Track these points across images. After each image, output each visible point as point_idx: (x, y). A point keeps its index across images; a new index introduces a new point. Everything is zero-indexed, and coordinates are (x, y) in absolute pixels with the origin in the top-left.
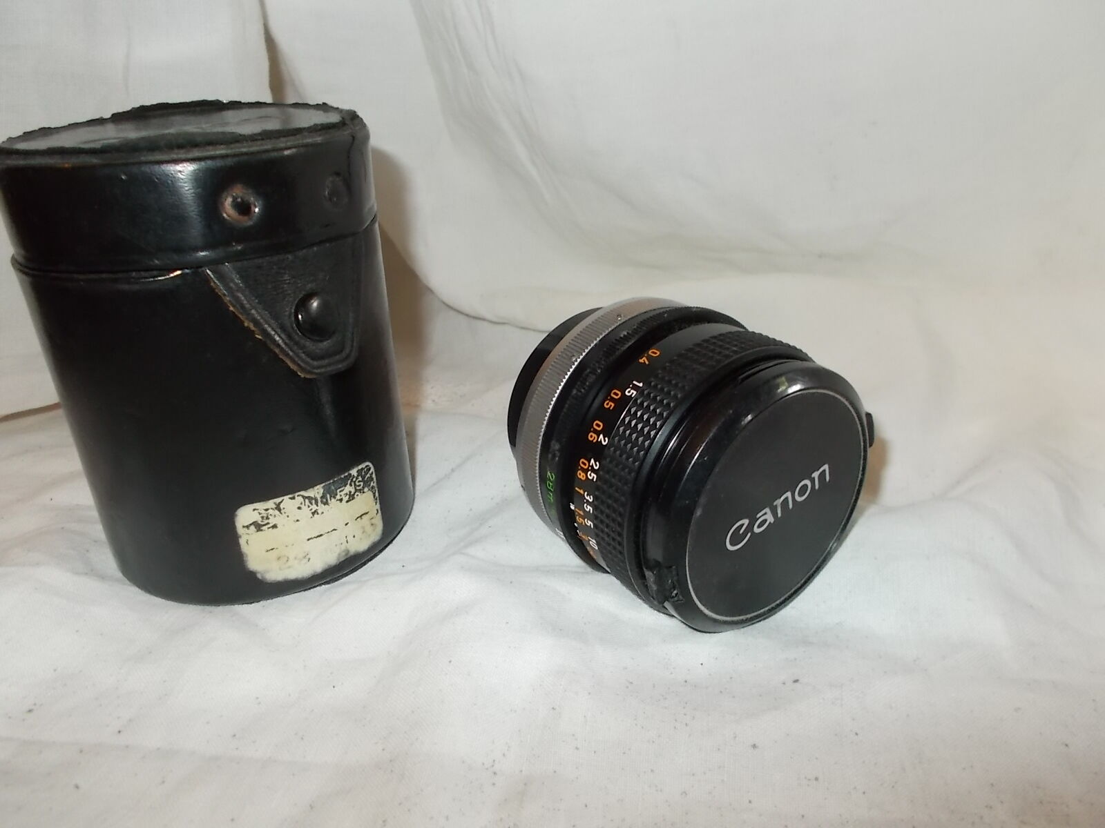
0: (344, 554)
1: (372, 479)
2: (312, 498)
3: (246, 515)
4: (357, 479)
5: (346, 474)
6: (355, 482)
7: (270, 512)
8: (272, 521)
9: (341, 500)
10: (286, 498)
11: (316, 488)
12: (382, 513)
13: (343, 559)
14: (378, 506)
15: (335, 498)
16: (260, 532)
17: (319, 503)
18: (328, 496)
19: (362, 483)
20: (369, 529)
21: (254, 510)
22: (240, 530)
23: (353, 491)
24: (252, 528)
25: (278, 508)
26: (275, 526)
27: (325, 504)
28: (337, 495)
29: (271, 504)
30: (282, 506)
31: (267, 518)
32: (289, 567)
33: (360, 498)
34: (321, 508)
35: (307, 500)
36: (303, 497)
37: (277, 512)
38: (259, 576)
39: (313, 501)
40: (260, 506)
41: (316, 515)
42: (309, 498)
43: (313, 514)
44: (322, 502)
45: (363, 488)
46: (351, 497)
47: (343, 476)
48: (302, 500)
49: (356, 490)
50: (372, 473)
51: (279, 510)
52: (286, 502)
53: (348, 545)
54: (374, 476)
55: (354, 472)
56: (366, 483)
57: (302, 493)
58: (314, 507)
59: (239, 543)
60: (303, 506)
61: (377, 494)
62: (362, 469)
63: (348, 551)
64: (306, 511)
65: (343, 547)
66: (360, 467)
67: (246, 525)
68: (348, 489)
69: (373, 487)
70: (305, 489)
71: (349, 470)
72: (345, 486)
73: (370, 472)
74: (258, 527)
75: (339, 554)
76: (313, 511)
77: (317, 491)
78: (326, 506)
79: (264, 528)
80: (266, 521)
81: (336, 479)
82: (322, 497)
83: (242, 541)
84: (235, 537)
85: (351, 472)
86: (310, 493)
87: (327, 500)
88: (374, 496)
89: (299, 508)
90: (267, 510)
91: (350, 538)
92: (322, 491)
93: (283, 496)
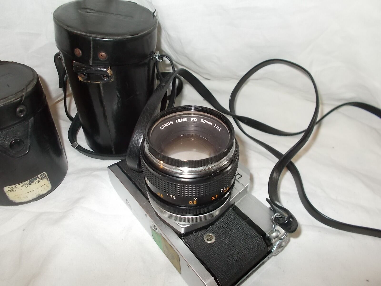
0: (38, 195)
1: (46, 176)
2: (26, 184)
3: (6, 189)
4: (40, 177)
5: (36, 177)
6: (40, 178)
7: (13, 188)
8: (14, 190)
9: (35, 183)
10: (17, 185)
11: (26, 181)
12: (51, 183)
13: (38, 196)
14: (49, 182)
15: (33, 183)
16: (11, 192)
17: (28, 185)
18: (31, 183)
19: (42, 178)
20: (46, 188)
21: (8, 188)
22: (6, 192)
23: (39, 180)
24: (9, 191)
25: (15, 187)
26: (15, 191)
27: (30, 185)
28: (34, 182)
29: (13, 186)
30: (16, 186)
31: (13, 189)
32: (22, 199)
33: (41, 181)
34: (29, 186)
35: (24, 185)
36: (23, 184)
37: (15, 188)
38: (13, 201)
39: (26, 185)
40: (11, 187)
41: (27, 188)
42: (25, 184)
43: (27, 187)
44: (29, 184)
45: (43, 179)
46: (39, 182)
47: (35, 177)
48: (23, 185)
49: (40, 180)
50: (46, 175)
51: (16, 187)
52: (18, 185)
53: (39, 193)
54: (47, 175)
55: (39, 176)
56: (44, 177)
57: (22, 183)
58: (27, 186)
59: (6, 195)
60: (23, 186)
61: (48, 179)
62: (42, 174)
63: (40, 194)
64: (24, 187)
65: (38, 194)
66: (41, 174)
67: (7, 191)
68: (37, 180)
69: (46, 178)
70: (23, 182)
71: (38, 175)
72: (36, 179)
73: (45, 174)
74: (11, 191)
75: (37, 195)
76: (26, 187)
77: (27, 182)
78: (31, 185)
79: (12, 191)
80: (13, 190)
81: (33, 179)
82: (29, 183)
83: (7, 194)
84: (5, 194)
85: (38, 176)
86: (25, 183)
87: (31, 184)
88: (47, 180)
89: (22, 186)
90: (12, 187)
91: (40, 191)
92: (28, 182)
93: (17, 184)
